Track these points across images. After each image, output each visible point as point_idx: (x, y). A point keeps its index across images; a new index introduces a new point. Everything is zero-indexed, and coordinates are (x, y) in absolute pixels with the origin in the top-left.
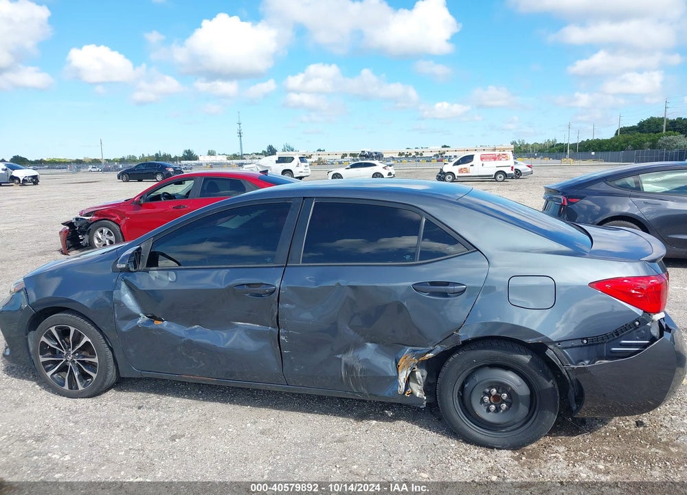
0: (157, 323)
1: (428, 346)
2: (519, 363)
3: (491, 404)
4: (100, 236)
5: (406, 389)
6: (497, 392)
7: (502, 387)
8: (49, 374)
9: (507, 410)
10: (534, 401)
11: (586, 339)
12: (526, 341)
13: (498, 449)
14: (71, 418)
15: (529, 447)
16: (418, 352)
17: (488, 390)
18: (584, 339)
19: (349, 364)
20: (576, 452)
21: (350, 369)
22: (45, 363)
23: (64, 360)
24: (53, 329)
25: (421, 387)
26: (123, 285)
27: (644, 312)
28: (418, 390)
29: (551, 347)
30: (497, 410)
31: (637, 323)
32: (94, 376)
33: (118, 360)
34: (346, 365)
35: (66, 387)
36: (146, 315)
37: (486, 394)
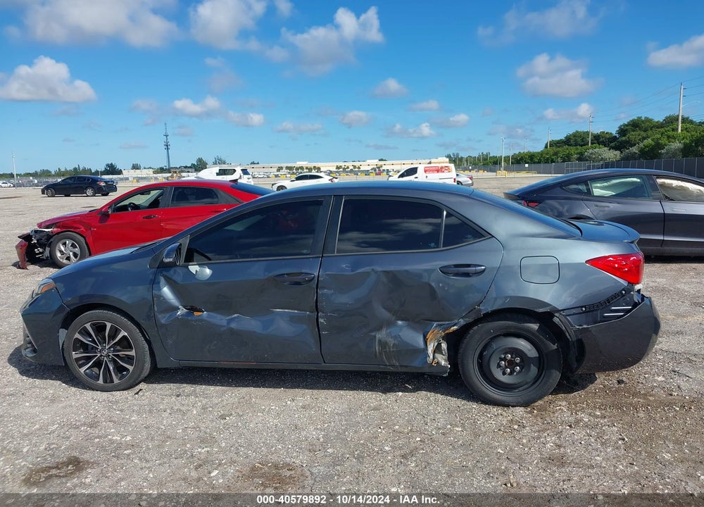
0: (196, 314)
1: (452, 320)
2: (530, 331)
3: (506, 367)
4: (63, 248)
5: (434, 359)
6: (512, 357)
7: (516, 352)
8: (82, 370)
9: (520, 372)
10: (543, 362)
11: (585, 307)
12: (537, 310)
13: (513, 406)
14: (114, 407)
15: (536, 404)
16: (445, 326)
17: (503, 356)
18: (582, 307)
19: (383, 340)
20: (575, 404)
21: (383, 344)
22: (77, 360)
23: (99, 355)
24: (88, 326)
25: (445, 357)
26: (162, 280)
27: (629, 283)
28: (443, 360)
29: (556, 314)
30: (511, 373)
31: (624, 292)
32: (131, 368)
33: (155, 352)
34: (380, 341)
35: (101, 381)
36: (184, 307)
37: (501, 359)
